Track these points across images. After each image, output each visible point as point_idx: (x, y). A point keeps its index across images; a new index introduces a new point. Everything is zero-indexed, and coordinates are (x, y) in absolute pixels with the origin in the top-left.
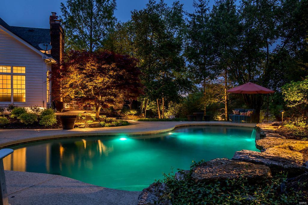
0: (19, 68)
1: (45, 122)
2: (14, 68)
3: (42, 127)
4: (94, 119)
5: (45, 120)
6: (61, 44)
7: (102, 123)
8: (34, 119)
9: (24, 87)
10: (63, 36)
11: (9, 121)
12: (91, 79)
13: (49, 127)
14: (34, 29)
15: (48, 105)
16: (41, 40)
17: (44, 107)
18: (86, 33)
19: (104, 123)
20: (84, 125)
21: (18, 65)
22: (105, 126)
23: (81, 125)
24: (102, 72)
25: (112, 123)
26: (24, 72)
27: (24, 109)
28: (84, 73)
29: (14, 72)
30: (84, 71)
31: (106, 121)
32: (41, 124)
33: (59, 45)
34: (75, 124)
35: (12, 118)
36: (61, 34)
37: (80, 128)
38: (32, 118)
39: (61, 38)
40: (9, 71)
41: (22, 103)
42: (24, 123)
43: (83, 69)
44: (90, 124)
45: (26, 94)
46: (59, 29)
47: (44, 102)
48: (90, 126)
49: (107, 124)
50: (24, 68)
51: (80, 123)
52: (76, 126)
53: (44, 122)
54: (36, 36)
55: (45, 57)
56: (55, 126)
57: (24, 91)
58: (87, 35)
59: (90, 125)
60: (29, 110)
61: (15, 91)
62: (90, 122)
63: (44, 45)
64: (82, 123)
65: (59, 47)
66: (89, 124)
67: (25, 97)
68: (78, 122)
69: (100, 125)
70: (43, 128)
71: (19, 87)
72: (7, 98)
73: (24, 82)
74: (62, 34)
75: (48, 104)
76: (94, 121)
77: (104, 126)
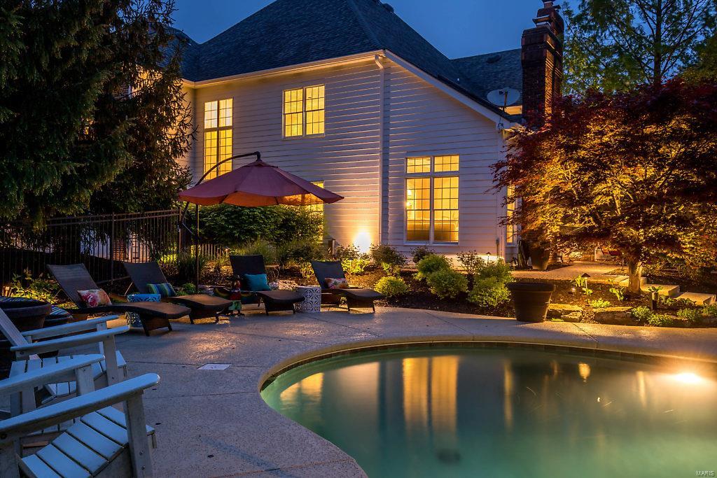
0: (447, 159)
1: (481, 295)
2: (438, 160)
3: (473, 308)
4: (618, 296)
5: (480, 291)
6: (548, 81)
7: (640, 311)
8: (458, 288)
9: (455, 204)
10: (558, 60)
11: (408, 288)
12: (598, 175)
13: (489, 310)
14: (500, 55)
15: (509, 248)
16: (514, 80)
17: (498, 254)
18: (641, 31)
19: (647, 313)
20: (580, 314)
21: (443, 153)
22: (647, 322)
23: (571, 311)
24: (633, 150)
25: (679, 313)
26: (456, 168)
27: (443, 259)
28: (578, 160)
29: (437, 169)
30: (582, 153)
31: (656, 307)
32: (470, 301)
33: (543, 84)
34: (551, 306)
35: (418, 281)
36: (549, 55)
37: (566, 320)
38: (452, 284)
39: (549, 64)
40: (427, 169)
41: (452, 243)
42: (436, 296)
43: (576, 147)
44: (597, 311)
45: (461, 221)
46: (543, 42)
47: (498, 242)
48: (600, 318)
49: (655, 317)
50: (456, 159)
51: (568, 307)
52: (554, 315)
53: (477, 295)
54: (502, 71)
55: (502, 125)
56: (501, 309)
57: (456, 215)
58: (645, 38)
59: (598, 314)
60: (456, 263)
61: (438, 216)
62: (600, 305)
63: (501, 93)
64: (576, 308)
65: (543, 92)
66: (594, 310)
67: (457, 229)
68: (568, 302)
69: (633, 316)
70: (473, 312)
71: (446, 205)
72: (422, 231)
73: (455, 193)
74: (553, 52)
75: (512, 247)
76: (616, 303)
77: (643, 322)
